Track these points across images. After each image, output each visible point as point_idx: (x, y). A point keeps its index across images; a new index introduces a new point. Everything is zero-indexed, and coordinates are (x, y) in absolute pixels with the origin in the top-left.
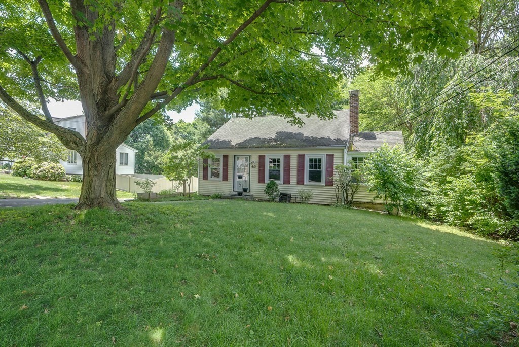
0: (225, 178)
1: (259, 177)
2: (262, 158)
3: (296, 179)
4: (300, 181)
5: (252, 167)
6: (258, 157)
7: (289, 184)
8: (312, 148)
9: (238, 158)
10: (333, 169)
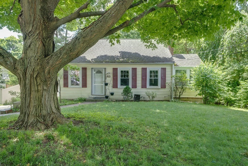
0: (84, 85)
1: (113, 84)
2: (115, 70)
3: (141, 84)
4: (144, 86)
5: (108, 76)
6: (112, 69)
7: (136, 88)
8: (152, 63)
9: (94, 70)
10: (166, 78)
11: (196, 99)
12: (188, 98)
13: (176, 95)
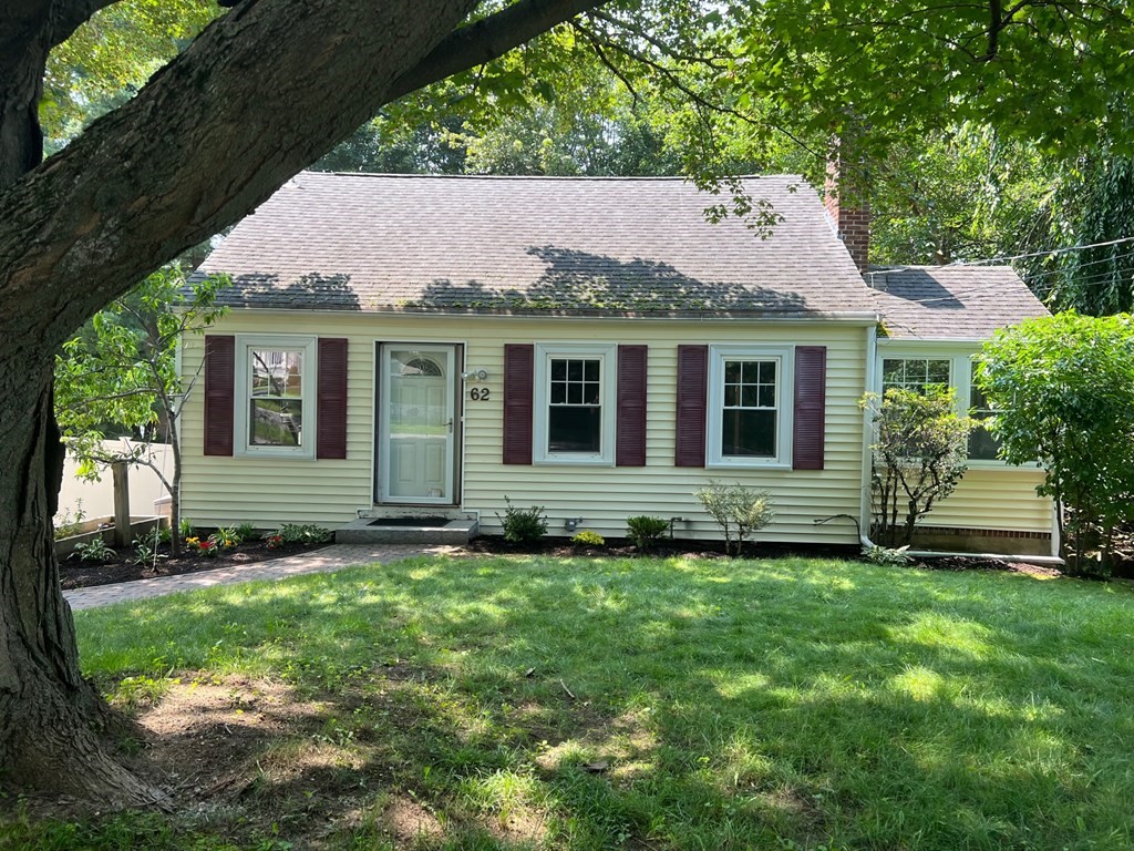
0: (332, 444)
1: (508, 439)
2: (518, 359)
3: (670, 445)
4: (690, 453)
5: (474, 394)
6: (501, 353)
7: (643, 464)
8: (743, 319)
9: (394, 355)
10: (824, 406)
11: (1012, 540)
12: (957, 531)
13: (890, 511)
